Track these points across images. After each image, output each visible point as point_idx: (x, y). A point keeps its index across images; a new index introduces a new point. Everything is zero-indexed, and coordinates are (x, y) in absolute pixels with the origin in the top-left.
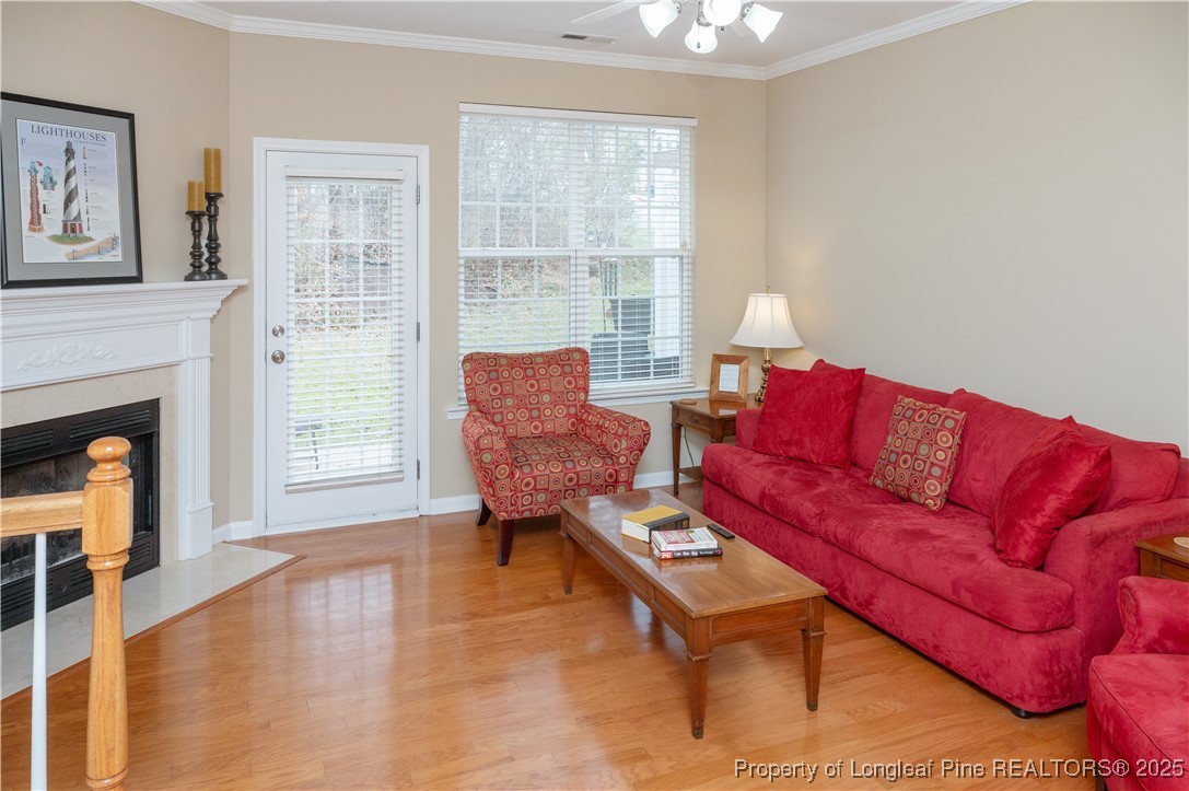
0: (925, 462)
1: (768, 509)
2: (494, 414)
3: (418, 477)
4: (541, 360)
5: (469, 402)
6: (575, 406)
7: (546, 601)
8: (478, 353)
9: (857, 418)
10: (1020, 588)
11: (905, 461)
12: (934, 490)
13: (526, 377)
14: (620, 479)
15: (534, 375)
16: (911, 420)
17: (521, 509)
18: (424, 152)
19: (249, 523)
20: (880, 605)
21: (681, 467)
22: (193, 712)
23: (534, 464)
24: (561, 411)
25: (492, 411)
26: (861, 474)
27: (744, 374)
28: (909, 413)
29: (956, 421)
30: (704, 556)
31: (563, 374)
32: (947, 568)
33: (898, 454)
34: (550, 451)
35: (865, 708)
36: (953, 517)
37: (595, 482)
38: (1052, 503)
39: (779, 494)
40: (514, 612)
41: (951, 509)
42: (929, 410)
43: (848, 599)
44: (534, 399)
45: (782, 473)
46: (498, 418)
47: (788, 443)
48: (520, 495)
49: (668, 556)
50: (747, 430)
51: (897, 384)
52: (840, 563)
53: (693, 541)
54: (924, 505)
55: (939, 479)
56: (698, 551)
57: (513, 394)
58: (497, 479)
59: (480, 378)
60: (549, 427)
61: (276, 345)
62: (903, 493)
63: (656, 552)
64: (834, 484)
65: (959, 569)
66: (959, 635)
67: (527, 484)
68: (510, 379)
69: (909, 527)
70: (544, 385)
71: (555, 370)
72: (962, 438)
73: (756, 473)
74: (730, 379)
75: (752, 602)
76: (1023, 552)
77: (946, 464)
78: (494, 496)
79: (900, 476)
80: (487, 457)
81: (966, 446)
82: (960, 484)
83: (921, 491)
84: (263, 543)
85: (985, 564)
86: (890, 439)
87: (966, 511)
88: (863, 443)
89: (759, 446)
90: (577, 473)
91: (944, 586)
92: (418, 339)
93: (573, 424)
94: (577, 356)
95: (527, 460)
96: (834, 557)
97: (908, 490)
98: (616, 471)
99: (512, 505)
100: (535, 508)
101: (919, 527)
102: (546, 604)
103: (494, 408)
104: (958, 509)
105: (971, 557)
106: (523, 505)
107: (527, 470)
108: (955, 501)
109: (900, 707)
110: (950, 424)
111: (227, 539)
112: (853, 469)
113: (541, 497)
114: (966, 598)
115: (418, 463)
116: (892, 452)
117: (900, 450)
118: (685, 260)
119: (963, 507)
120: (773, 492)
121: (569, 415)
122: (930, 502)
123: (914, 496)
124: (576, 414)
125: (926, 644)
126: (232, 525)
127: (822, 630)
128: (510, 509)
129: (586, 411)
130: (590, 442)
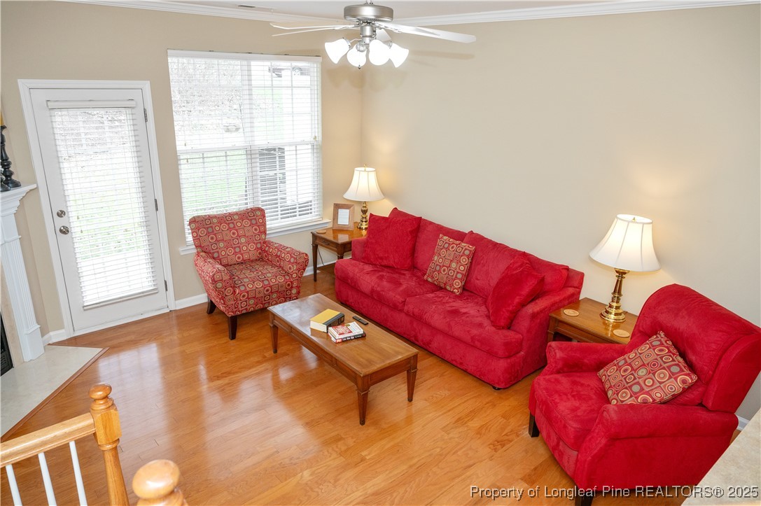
0: (454, 271)
1: (375, 297)
2: (213, 253)
3: (167, 290)
4: (237, 217)
5: (196, 247)
6: (260, 243)
7: (265, 360)
8: (199, 217)
9: (417, 244)
10: (502, 338)
11: (444, 270)
12: (457, 286)
13: (230, 229)
14: (294, 286)
15: (234, 227)
16: (447, 249)
17: (240, 309)
18: (146, 86)
19: (63, 331)
20: (434, 345)
21: (318, 266)
22: (90, 458)
23: (246, 285)
24: (252, 247)
25: (212, 251)
26: (419, 274)
27: (351, 216)
28: (446, 246)
29: (470, 251)
30: (357, 338)
31: (251, 225)
32: (468, 331)
33: (440, 266)
34: (253, 275)
35: (432, 396)
36: (467, 299)
37: (281, 289)
38: (517, 300)
39: (382, 291)
40: (250, 368)
41: (466, 293)
42: (457, 245)
43: (418, 341)
44: (236, 242)
45: (381, 278)
46: (216, 255)
47: (382, 258)
48: (240, 302)
49: (340, 341)
50: (358, 250)
51: (438, 225)
52: (415, 325)
53: (351, 332)
54: (452, 292)
55: (461, 279)
56: (354, 336)
57: (223, 240)
58: (226, 296)
59: (203, 232)
60: (246, 257)
61: (60, 222)
62: (442, 285)
63: (333, 339)
64: (408, 282)
65: (475, 332)
66: (472, 358)
67: (244, 296)
68: (221, 231)
69: (449, 309)
70: (241, 232)
71: (246, 223)
72: (472, 260)
73: (367, 278)
74: (344, 218)
75: (388, 362)
76: (502, 323)
77: (464, 273)
78: (224, 304)
79: (441, 278)
80: (219, 285)
81: (474, 262)
82: (470, 281)
83: (451, 285)
84: (75, 341)
85: (487, 328)
86: (436, 258)
87: (472, 294)
88: (421, 258)
89: (366, 260)
90: (271, 287)
91: (468, 338)
92: (157, 209)
93: (260, 253)
94: (259, 213)
95: (241, 282)
96: (411, 323)
97: (445, 284)
98: (292, 282)
99: (235, 308)
100: (248, 308)
101: (453, 308)
102: (266, 361)
103: (213, 249)
104: (470, 294)
105: (480, 325)
106: (242, 307)
107: (242, 288)
108: (468, 290)
109: (447, 393)
110: (467, 252)
111: (51, 342)
112: (415, 270)
113: (252, 302)
114: (477, 344)
115: (166, 282)
116: (437, 265)
117: (441, 265)
118: (315, 147)
119: (472, 292)
120: (379, 289)
121: (257, 249)
122: (456, 291)
123: (448, 288)
124: (261, 247)
125: (456, 362)
126: (51, 334)
127: (416, 368)
128: (234, 310)
129: (267, 246)
130: (273, 266)
